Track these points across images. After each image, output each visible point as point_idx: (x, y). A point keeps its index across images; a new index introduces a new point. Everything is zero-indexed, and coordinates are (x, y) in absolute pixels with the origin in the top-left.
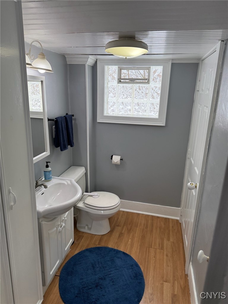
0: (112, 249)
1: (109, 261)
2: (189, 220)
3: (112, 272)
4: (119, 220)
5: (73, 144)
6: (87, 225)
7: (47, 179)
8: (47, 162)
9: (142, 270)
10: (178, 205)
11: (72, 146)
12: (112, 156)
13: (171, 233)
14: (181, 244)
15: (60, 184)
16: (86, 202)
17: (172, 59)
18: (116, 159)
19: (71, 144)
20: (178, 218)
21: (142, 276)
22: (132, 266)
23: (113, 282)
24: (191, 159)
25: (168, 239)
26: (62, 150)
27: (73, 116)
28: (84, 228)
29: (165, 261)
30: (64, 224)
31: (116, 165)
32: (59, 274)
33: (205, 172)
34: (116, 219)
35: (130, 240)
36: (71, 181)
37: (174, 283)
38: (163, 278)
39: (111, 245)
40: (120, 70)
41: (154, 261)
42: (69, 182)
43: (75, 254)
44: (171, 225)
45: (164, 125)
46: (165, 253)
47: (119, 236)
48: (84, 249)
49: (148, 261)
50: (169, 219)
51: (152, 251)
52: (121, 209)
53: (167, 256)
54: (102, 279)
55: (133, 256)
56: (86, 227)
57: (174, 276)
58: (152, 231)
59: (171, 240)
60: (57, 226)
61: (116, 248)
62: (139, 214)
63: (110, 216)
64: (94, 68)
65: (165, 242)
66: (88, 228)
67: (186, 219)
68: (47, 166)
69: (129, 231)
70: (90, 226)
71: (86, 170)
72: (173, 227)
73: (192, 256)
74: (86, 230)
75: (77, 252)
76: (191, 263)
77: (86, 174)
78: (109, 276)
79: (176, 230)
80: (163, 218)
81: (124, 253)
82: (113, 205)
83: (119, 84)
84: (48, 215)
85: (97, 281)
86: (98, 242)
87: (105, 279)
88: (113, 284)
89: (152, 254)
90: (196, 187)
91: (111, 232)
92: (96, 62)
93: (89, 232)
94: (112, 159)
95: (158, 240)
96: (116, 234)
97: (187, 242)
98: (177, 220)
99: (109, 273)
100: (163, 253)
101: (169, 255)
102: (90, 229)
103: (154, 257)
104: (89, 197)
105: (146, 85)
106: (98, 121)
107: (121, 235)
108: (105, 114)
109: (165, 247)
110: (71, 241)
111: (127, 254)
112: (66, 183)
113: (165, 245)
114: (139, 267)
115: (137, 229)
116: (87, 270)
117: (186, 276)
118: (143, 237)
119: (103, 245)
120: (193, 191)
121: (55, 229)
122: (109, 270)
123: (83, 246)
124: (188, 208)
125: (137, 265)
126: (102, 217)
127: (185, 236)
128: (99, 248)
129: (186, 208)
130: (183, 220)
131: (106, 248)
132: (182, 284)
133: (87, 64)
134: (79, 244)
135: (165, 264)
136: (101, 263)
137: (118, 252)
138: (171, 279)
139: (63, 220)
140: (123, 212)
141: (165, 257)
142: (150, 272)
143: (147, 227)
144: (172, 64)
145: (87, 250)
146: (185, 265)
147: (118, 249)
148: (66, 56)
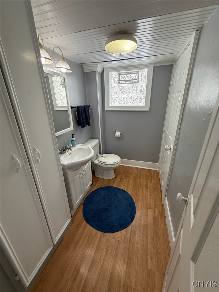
0: (116, 188)
1: (113, 195)
2: (165, 170)
3: (116, 202)
4: (120, 171)
5: (90, 124)
6: (101, 174)
7: (73, 145)
8: (72, 135)
9: (134, 201)
10: (157, 161)
11: (89, 125)
12: (115, 132)
13: (152, 178)
14: (159, 185)
15: (80, 148)
16: (99, 160)
17: (154, 63)
18: (118, 134)
19: (88, 124)
20: (157, 170)
21: (134, 205)
22: (128, 198)
23: (116, 208)
24: (167, 131)
25: (151, 182)
26: (82, 128)
27: (89, 106)
28: (99, 175)
29: (149, 196)
30: (84, 173)
31: (118, 138)
32: (83, 202)
33: (178, 138)
34: (118, 170)
35: (127, 183)
36: (88, 146)
37: (155, 210)
38: (148, 206)
39: (115, 186)
40: (119, 75)
41: (142, 195)
42: (87, 147)
43: (93, 190)
44: (152, 173)
45: (148, 110)
46: (149, 191)
47: (120, 180)
48: (99, 188)
49: (138, 196)
50: (151, 170)
51: (140, 189)
52: (121, 164)
53: (150, 192)
54: (109, 206)
55: (128, 192)
56: (100, 175)
57: (155, 205)
58: (140, 177)
59: (153, 182)
60: (79, 174)
61: (118, 187)
62: (132, 167)
63: (115, 168)
64: (102, 75)
65: (149, 183)
66: (101, 175)
67: (163, 170)
68: (73, 137)
69: (126, 177)
70: (102, 174)
71: (99, 141)
72: (153, 175)
73: (167, 193)
74: (100, 176)
75: (94, 189)
76: (166, 197)
77: (99, 143)
78: (114, 204)
79: (156, 176)
80: (147, 169)
81: (123, 190)
82: (116, 161)
83: (119, 85)
84: (71, 166)
85: (106, 207)
86: (107, 184)
87: (111, 206)
88: (116, 209)
89: (141, 191)
90: (171, 149)
91: (115, 177)
92: (103, 70)
93: (102, 177)
94: (115, 134)
95: (144, 182)
96: (118, 179)
97: (164, 184)
98: (156, 171)
99: (114, 202)
100: (148, 191)
101: (152, 192)
102: (103, 176)
103: (142, 193)
104: (101, 157)
105: (136, 84)
106: (106, 110)
107: (121, 179)
108: (110, 105)
109: (149, 187)
110: (91, 183)
111: (125, 191)
112: (85, 148)
113: (149, 186)
114: (133, 199)
115: (132, 176)
116: (100, 200)
117: (163, 205)
118: (135, 181)
119: (110, 185)
120: (168, 152)
121: (78, 175)
122: (114, 201)
123: (98, 185)
124: (164, 163)
125: (131, 198)
126: (110, 169)
127: (162, 180)
128: (108, 187)
129: (162, 163)
130: (160, 171)
131: (112, 187)
132: (160, 210)
133: (97, 71)
134: (96, 184)
135: (149, 197)
136: (109, 196)
137: (119, 189)
138: (153, 207)
139: (84, 170)
140: (123, 166)
141: (149, 193)
142: (139, 202)
143: (137, 175)
144: (154, 67)
145: (100, 188)
146: (162, 198)
147: (119, 188)
148: (83, 66)
